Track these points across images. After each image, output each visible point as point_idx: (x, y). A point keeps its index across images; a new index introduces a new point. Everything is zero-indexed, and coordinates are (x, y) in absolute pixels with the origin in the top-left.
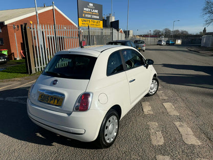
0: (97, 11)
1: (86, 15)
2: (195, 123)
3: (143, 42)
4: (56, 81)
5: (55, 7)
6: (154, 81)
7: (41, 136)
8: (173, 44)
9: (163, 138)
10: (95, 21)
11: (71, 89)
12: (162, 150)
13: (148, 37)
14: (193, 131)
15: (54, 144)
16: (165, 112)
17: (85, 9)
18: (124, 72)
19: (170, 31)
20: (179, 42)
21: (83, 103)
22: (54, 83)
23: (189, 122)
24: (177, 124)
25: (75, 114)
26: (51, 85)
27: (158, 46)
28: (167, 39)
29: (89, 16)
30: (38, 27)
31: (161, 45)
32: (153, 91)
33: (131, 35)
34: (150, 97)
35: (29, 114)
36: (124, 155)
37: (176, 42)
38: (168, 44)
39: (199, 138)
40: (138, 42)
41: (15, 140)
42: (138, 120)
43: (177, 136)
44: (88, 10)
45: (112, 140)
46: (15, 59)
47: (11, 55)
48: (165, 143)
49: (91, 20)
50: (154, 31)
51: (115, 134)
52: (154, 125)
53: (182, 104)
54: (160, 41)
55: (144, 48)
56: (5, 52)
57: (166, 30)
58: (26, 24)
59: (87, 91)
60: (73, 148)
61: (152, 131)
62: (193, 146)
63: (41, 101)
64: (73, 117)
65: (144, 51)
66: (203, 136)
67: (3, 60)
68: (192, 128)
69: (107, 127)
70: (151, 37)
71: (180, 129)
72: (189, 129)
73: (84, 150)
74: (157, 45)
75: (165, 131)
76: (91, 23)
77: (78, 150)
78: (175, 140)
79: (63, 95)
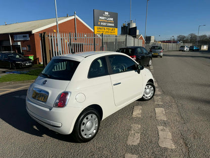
0: (112, 19)
1: (102, 24)
2: (179, 129)
3: (160, 48)
4: (46, 81)
5: (77, 17)
6: (150, 86)
7: (36, 128)
8: (198, 50)
9: (139, 140)
10: (110, 28)
11: (55, 88)
12: (133, 150)
13: (171, 43)
14: (173, 136)
15: (44, 135)
16: (153, 117)
17: (100, 18)
18: (109, 76)
19: (196, 36)
20: (205, 48)
21: (62, 101)
22: (44, 83)
23: (173, 128)
24: (160, 128)
25: (55, 110)
26: (42, 85)
27: (181, 52)
28: (191, 45)
29: (105, 24)
30: (58, 35)
31: (183, 51)
32: (148, 96)
33: (152, 41)
34: (144, 102)
35: (28, 110)
36: (97, 150)
37: (202, 48)
38: (191, 49)
39: (175, 142)
40: (156, 48)
41: (16, 130)
42: (124, 121)
43: (154, 139)
44: (103, 18)
45: (90, 136)
46: (40, 63)
47: (36, 59)
48: (139, 144)
49: (106, 28)
50: (178, 37)
51: (95, 131)
52: (137, 127)
53: (175, 111)
54: (183, 47)
55: (162, 54)
56: (31, 58)
57: (192, 35)
58: (44, 33)
59: (67, 90)
60: (57, 140)
61: (133, 132)
62: (166, 149)
63: (33, 98)
64: (53, 112)
65: (161, 57)
66: (181, 141)
67: (29, 64)
68: (173, 133)
69: (84, 124)
70: (173, 43)
71: (161, 133)
72: (170, 134)
73: (65, 143)
74: (179, 51)
75: (144, 134)
76: (106, 30)
77: (61, 142)
78: (151, 142)
79: (48, 93)
